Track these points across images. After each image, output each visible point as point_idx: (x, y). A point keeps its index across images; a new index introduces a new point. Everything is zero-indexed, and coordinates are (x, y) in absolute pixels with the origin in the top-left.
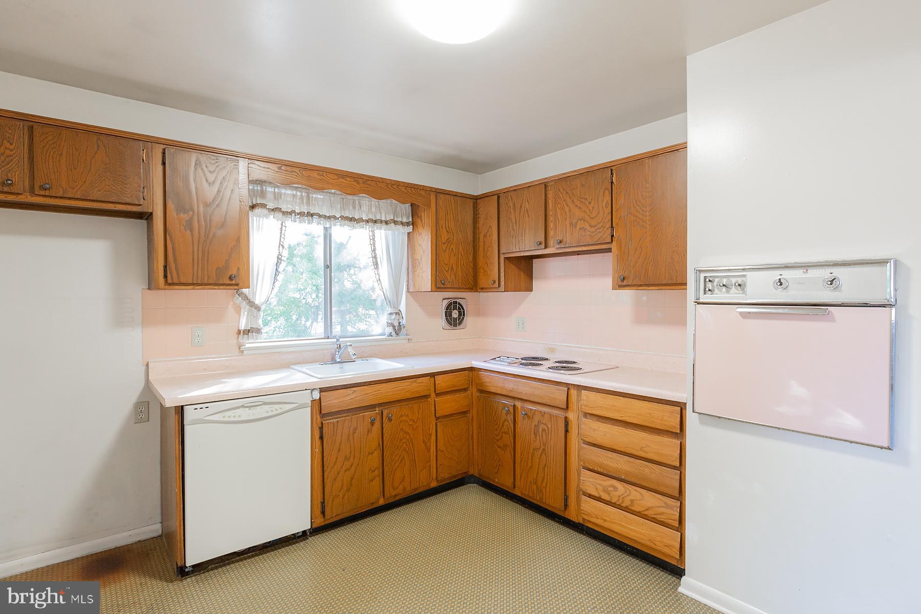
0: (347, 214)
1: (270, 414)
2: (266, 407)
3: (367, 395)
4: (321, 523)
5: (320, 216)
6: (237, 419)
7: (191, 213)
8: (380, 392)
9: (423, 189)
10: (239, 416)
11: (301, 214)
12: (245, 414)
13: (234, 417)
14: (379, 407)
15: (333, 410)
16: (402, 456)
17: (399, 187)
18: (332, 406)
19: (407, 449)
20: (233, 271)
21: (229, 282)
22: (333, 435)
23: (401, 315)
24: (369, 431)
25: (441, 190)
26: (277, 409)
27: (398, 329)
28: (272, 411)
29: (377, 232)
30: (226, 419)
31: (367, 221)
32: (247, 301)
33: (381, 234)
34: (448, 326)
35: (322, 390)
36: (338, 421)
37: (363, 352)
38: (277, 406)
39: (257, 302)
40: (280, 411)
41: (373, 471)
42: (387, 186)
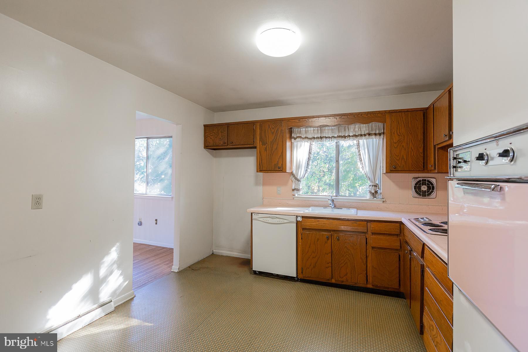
0: (340, 134)
1: (279, 222)
2: (278, 220)
3: (325, 224)
4: (302, 277)
5: (326, 137)
6: (267, 221)
7: (266, 145)
8: (332, 224)
9: (380, 113)
10: (268, 221)
11: (318, 138)
12: (270, 220)
13: (267, 220)
14: (333, 232)
15: (307, 228)
16: (346, 262)
17: (362, 115)
18: (306, 225)
19: (349, 259)
20: (280, 165)
21: (278, 170)
22: (307, 239)
23: (378, 187)
24: (325, 242)
25: (393, 110)
26: (282, 221)
27: (374, 194)
28: (280, 221)
29: (361, 141)
30: (264, 221)
31: (352, 136)
32: (295, 177)
33: (363, 141)
34: (416, 195)
35: (303, 217)
36: (309, 233)
37: (351, 205)
38: (282, 220)
39: (298, 178)
40: (282, 222)
41: (328, 263)
42: (354, 116)
